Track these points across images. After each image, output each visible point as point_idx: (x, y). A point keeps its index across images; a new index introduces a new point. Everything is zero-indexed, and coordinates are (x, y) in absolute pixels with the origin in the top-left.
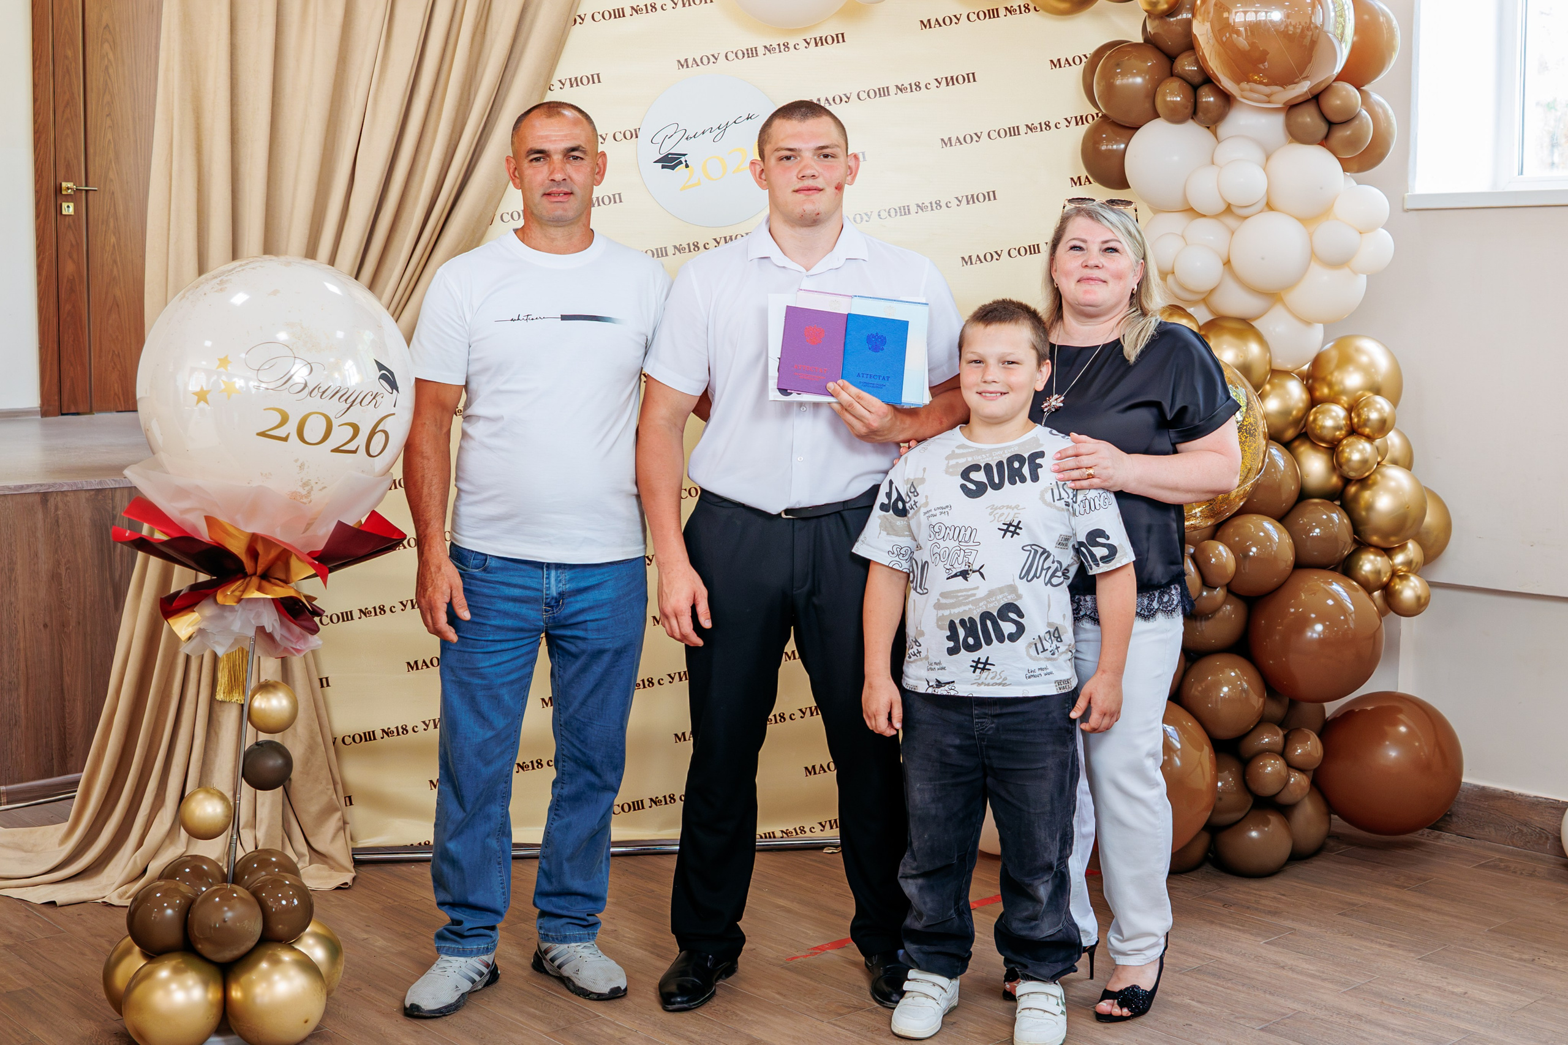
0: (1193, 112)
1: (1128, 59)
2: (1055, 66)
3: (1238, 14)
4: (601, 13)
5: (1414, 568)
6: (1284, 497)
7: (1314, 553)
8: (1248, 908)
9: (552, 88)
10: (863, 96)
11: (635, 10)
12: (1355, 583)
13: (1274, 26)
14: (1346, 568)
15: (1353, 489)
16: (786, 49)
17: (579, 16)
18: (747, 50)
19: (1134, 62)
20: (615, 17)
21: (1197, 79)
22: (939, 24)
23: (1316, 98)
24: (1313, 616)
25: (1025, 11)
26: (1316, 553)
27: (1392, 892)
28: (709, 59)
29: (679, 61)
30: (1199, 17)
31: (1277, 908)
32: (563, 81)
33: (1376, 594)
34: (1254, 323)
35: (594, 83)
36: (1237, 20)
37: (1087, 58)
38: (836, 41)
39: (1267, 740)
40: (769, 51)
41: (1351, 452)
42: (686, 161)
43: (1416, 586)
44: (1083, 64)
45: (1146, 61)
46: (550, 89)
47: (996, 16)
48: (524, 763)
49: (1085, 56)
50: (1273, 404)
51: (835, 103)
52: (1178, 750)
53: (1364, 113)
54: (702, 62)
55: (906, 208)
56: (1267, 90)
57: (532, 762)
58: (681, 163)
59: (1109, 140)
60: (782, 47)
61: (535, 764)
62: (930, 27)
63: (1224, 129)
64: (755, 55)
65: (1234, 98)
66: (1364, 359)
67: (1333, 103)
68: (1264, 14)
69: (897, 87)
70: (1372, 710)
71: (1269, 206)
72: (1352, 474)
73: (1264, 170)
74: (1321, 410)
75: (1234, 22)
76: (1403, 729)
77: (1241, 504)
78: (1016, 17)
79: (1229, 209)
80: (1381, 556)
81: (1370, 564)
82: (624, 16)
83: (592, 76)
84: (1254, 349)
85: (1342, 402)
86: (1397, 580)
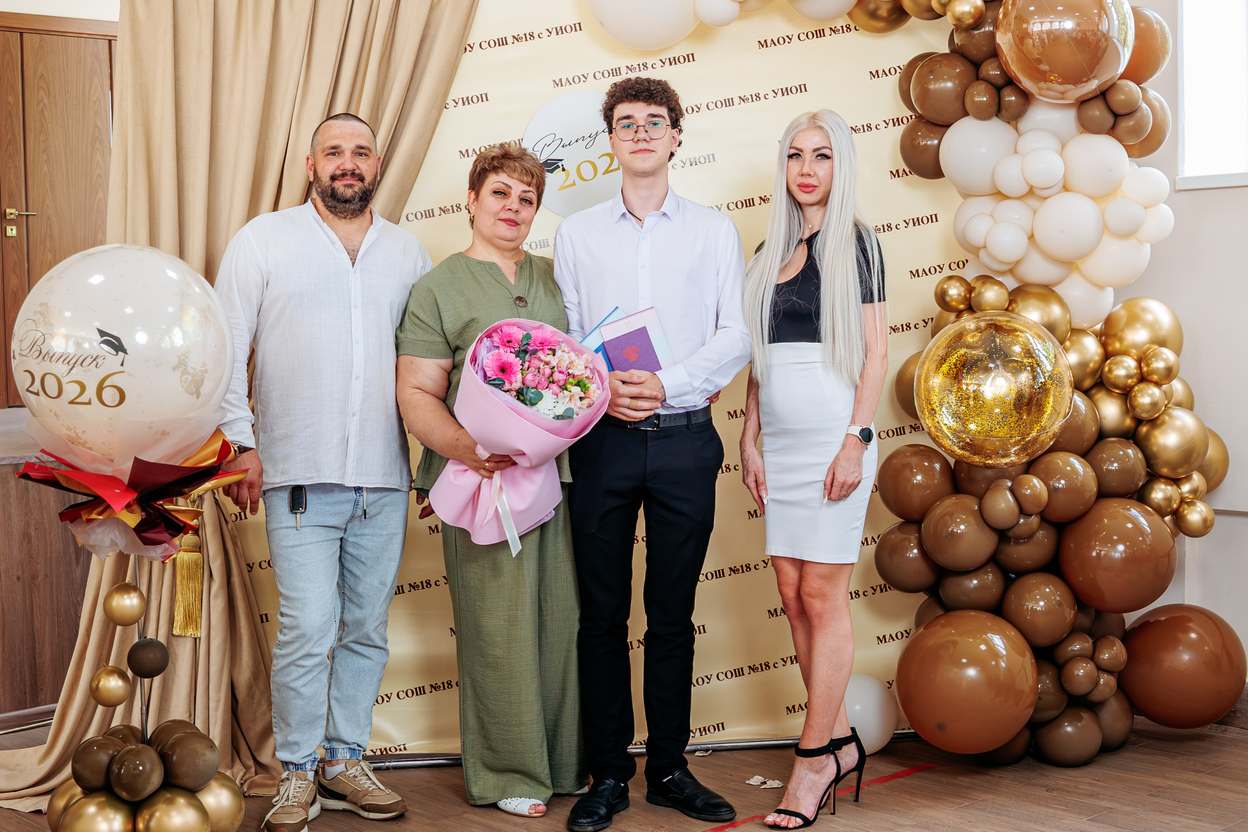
0: (998, 110)
1: (939, 67)
2: (874, 77)
3: (1036, 25)
4: (487, 42)
5: (1200, 495)
6: (1086, 436)
7: (1113, 484)
8: (1068, 792)
9: (447, 106)
10: (711, 106)
11: (516, 38)
12: (1150, 509)
13: (1067, 33)
14: (1140, 496)
15: (1144, 429)
16: (645, 68)
17: (469, 45)
18: (612, 70)
19: (945, 69)
20: (499, 45)
21: (1000, 82)
22: (774, 43)
23: (1103, 95)
24: (1115, 538)
25: (847, 31)
26: (1115, 484)
27: (1192, 776)
28: (579, 78)
29: (554, 81)
30: (1001, 30)
31: (1092, 791)
32: (457, 101)
33: (1167, 518)
34: (1054, 289)
35: (482, 101)
36: (1034, 30)
37: (901, 69)
38: (687, 60)
39: (1078, 646)
40: (631, 70)
41: (1142, 396)
42: (562, 165)
43: (1202, 511)
44: (898, 75)
45: (955, 69)
46: (445, 107)
47: (822, 35)
48: (436, 684)
49: (899, 67)
50: (1073, 358)
51: (688, 113)
52: (1004, 656)
53: (1144, 106)
54: (574, 81)
55: (751, 200)
56: (1061, 88)
57: (443, 683)
58: (558, 167)
59: (924, 137)
60: (642, 67)
61: (446, 685)
62: (767, 46)
63: (1024, 124)
64: (618, 74)
65: (1032, 95)
66: (1149, 317)
67: (1118, 98)
68: (1057, 23)
69: (740, 98)
70: (1165, 619)
71: (1066, 188)
72: (1144, 415)
73: (1061, 156)
74: (1114, 361)
75: (1032, 32)
76: (1193, 636)
77: (1052, 443)
78: (840, 36)
79: (1031, 192)
80: (1171, 485)
81: (1160, 493)
82: (507, 44)
83: (481, 95)
84: (1056, 310)
85: (1132, 354)
86: (1186, 506)
